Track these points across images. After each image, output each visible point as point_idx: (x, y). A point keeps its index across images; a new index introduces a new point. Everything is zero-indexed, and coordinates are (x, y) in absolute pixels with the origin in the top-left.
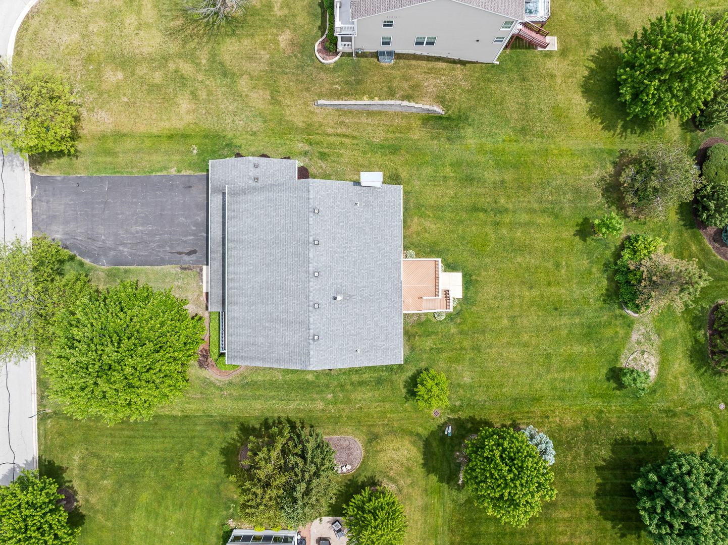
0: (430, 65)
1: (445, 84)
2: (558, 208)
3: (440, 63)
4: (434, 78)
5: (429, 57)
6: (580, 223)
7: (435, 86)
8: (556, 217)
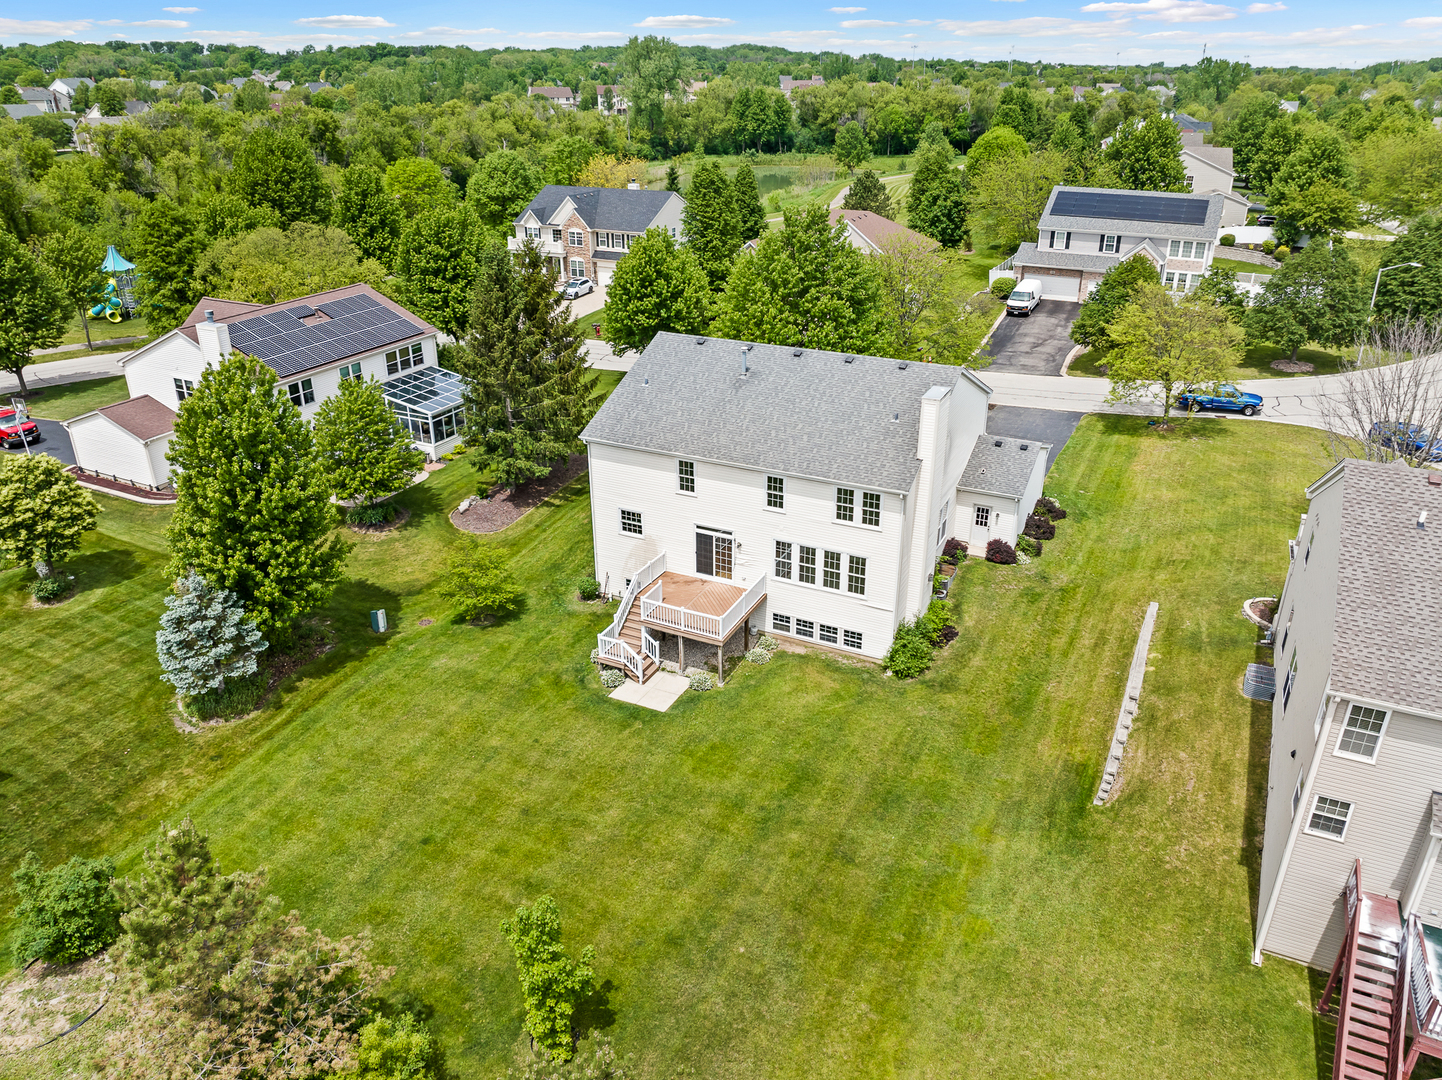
0: (1240, 769)
1: (1184, 800)
2: (697, 958)
3: (1244, 793)
4: (1200, 777)
5: (1265, 768)
6: (610, 996)
7: (1177, 777)
8: (673, 941)
